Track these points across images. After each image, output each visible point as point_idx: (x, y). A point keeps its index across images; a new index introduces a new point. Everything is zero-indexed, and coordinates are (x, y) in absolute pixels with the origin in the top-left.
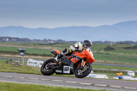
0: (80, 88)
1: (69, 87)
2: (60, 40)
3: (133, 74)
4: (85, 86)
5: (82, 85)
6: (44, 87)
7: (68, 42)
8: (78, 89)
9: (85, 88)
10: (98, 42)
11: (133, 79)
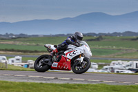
0: (44, 82)
1: (32, 81)
2: (21, 34)
3: (97, 66)
4: (49, 80)
5: (45, 79)
6: (7, 82)
7: (30, 36)
8: (41, 83)
9: (49, 82)
10: (60, 35)
11: (96, 71)
